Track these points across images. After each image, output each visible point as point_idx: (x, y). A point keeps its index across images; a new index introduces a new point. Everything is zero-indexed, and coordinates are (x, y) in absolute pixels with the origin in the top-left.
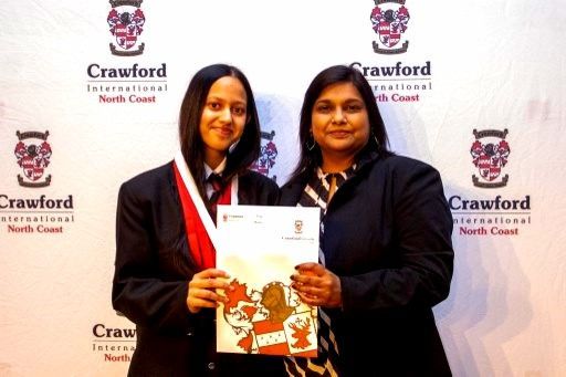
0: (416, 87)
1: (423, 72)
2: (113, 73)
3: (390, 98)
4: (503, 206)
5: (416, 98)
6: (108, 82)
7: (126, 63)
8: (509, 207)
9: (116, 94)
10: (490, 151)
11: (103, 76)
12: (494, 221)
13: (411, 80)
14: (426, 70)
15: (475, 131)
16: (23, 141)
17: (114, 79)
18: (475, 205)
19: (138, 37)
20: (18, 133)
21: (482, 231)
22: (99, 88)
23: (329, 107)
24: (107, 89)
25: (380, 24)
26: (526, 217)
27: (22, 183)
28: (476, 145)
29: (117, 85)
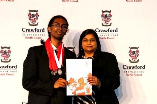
0: (114, 35)
1: (115, 31)
2: (29, 30)
3: (106, 38)
4: (138, 68)
5: (114, 38)
6: (28, 33)
7: (33, 28)
8: (139, 68)
9: (30, 36)
10: (134, 53)
11: (27, 31)
12: (135, 72)
13: (112, 33)
14: (116, 31)
15: (130, 47)
16: (3, 49)
17: (30, 32)
18: (130, 68)
19: (37, 21)
20: (1, 47)
21: (132, 75)
22: (25, 35)
23: (86, 40)
24: (28, 35)
25: (104, 18)
26: (144, 71)
27: (2, 61)
28: (130, 51)
29: (30, 34)
